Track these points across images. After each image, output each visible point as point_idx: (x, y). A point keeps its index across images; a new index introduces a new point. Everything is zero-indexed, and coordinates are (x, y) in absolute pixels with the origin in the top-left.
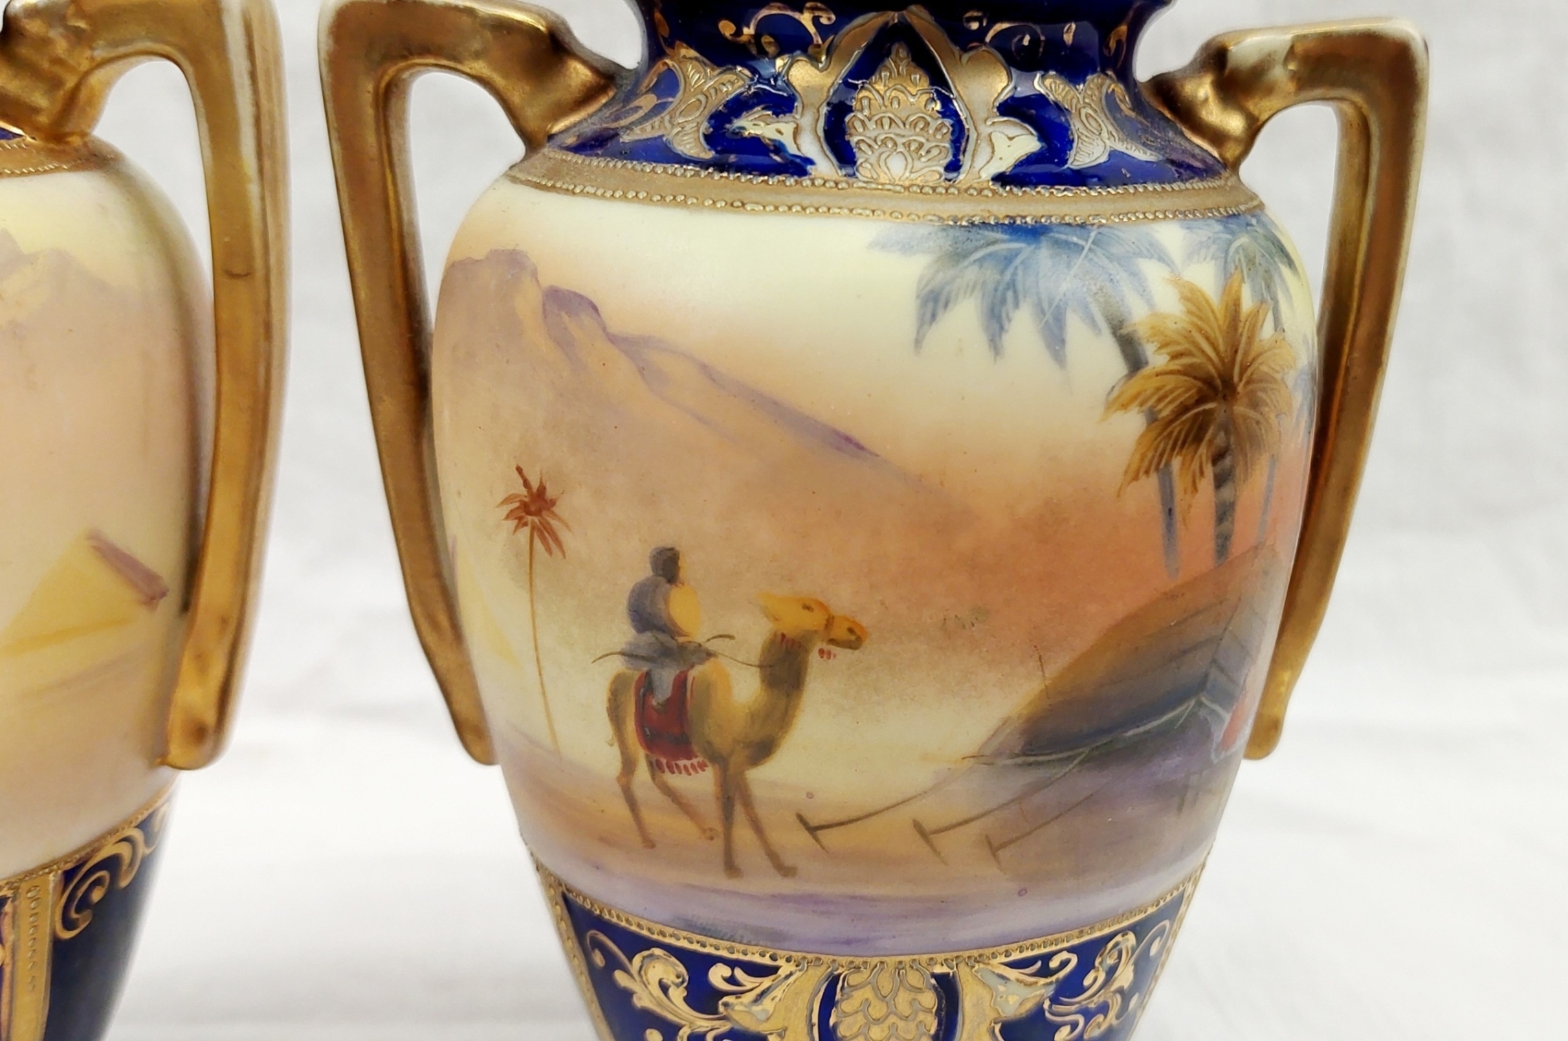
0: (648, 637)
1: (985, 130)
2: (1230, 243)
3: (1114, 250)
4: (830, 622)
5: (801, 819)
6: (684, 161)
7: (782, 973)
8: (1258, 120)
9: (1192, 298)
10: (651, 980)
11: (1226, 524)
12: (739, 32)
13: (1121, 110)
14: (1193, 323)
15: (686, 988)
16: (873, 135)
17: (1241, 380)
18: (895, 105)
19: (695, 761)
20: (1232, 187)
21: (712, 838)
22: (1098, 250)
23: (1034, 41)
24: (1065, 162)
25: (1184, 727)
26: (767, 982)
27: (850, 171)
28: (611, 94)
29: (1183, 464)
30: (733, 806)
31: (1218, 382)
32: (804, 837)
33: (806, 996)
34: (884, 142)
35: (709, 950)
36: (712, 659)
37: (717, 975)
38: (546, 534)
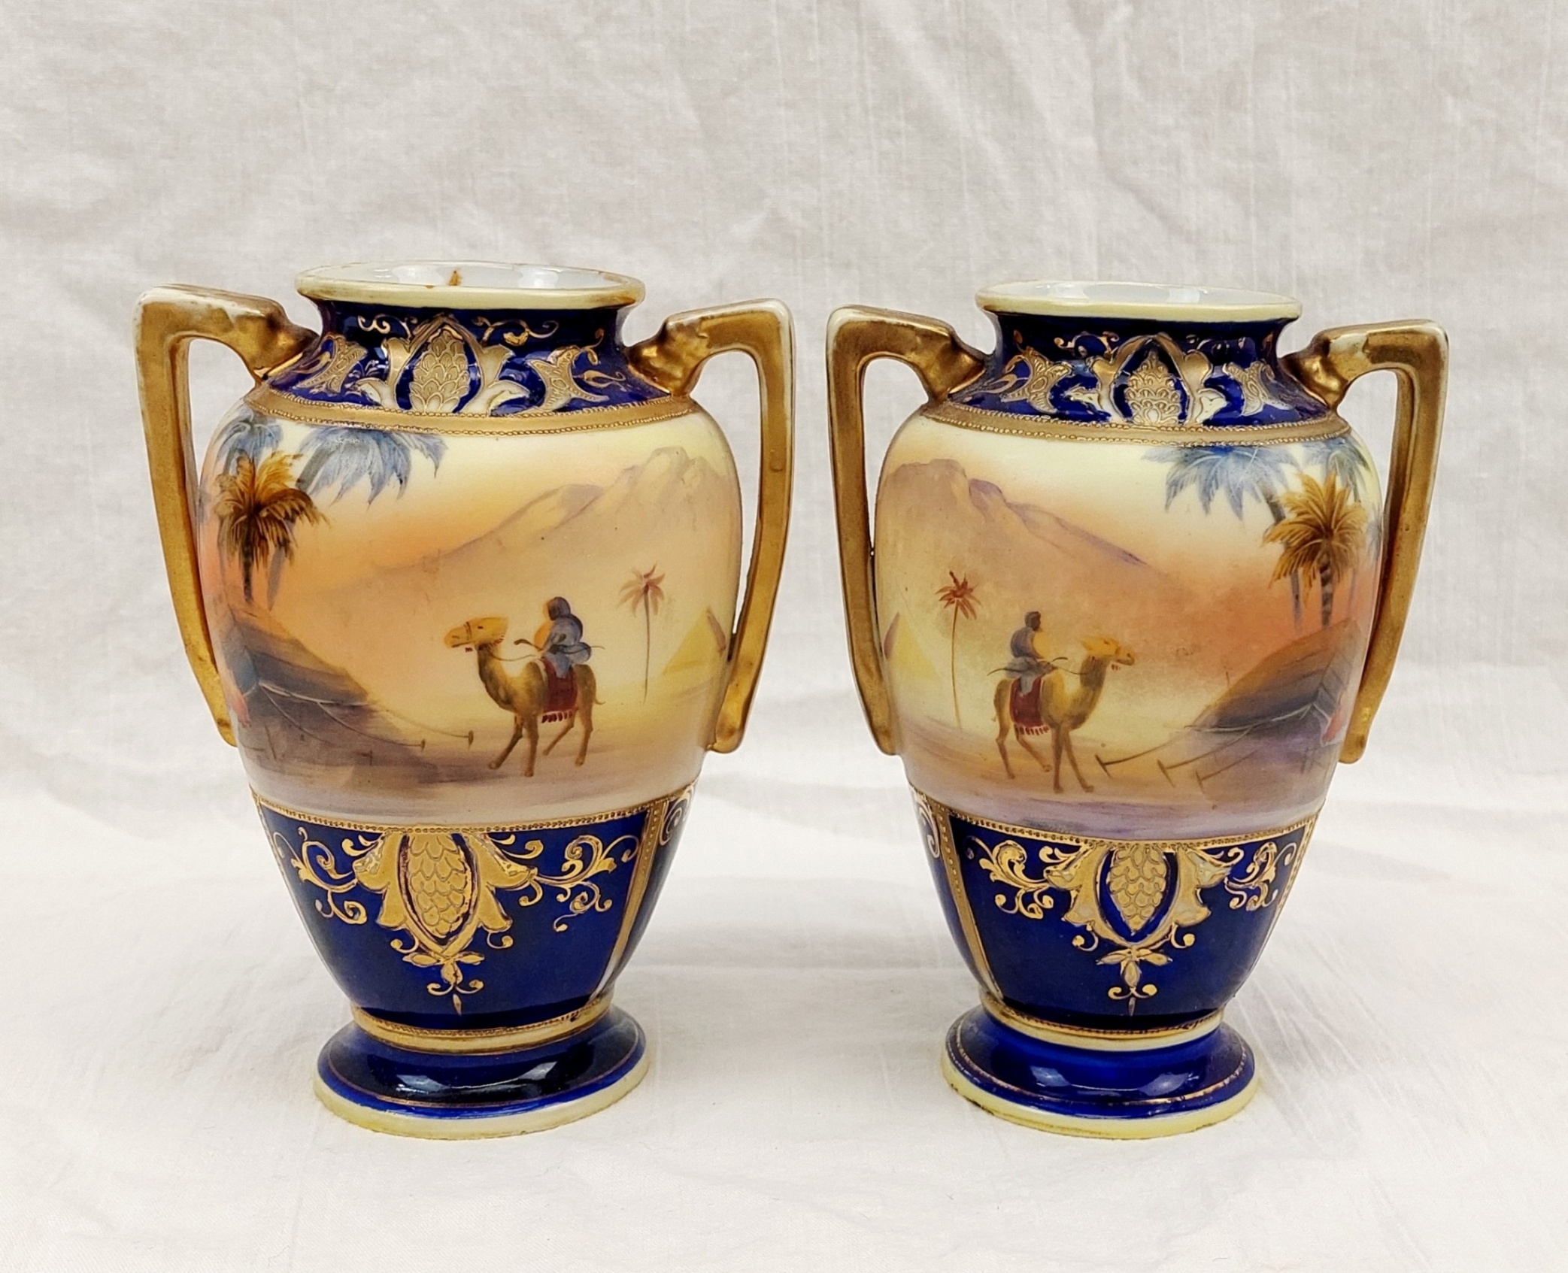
0: (1020, 659)
1: (1197, 396)
2: (1330, 454)
3: (1268, 459)
4: (1117, 651)
5: (1098, 759)
6: (1041, 414)
7: (1082, 850)
8: (1347, 381)
9: (1309, 483)
10: (1003, 862)
11: (1328, 606)
12: (1066, 344)
13: (1269, 380)
14: (1310, 498)
15: (1025, 864)
16: (1140, 400)
17: (1335, 527)
18: (1150, 383)
19: (1042, 727)
20: (1332, 421)
21: (1048, 771)
22: (1259, 460)
23: (1224, 347)
24: (1240, 412)
25: (1304, 721)
26: (1073, 856)
27: (1129, 419)
28: (983, 372)
29: (1304, 571)
30: (1061, 751)
31: (1323, 527)
32: (1098, 768)
33: (1095, 865)
34: (1146, 404)
35: (1041, 838)
36: (1055, 671)
37: (1044, 854)
38: (966, 608)
